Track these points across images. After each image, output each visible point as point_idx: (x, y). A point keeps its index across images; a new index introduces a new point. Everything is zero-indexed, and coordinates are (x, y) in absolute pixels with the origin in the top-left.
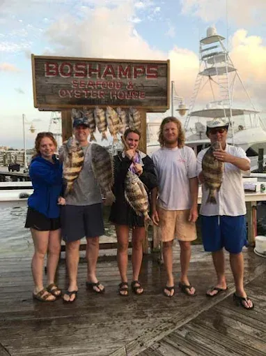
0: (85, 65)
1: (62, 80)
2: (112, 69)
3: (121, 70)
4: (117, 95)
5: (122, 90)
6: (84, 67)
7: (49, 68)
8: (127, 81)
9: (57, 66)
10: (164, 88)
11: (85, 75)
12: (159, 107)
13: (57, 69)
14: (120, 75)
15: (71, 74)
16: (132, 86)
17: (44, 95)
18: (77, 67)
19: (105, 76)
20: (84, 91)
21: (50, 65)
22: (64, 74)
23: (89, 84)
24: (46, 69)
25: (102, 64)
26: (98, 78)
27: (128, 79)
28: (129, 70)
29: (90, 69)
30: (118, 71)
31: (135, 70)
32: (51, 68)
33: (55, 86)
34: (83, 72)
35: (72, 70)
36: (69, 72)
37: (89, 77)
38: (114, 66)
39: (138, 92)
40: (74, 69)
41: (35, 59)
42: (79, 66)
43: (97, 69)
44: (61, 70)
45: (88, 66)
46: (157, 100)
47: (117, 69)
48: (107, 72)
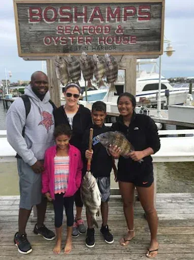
0: (70, 8)
1: (47, 26)
2: (100, 12)
3: (110, 11)
4: (104, 40)
5: (110, 35)
6: (68, 10)
7: (32, 14)
8: (116, 24)
9: (41, 11)
10: (158, 31)
11: (70, 20)
12: (151, 53)
13: (40, 14)
14: (109, 18)
15: (55, 19)
16: (122, 30)
17: (28, 44)
18: (61, 12)
19: (92, 20)
20: (69, 38)
21: (33, 10)
22: (48, 20)
23: (75, 30)
24: (29, 14)
25: (89, 7)
26: (84, 22)
27: (117, 22)
28: (119, 12)
29: (76, 13)
30: (106, 14)
31: (125, 11)
32: (35, 14)
33: (39, 33)
34: (69, 17)
35: (56, 15)
36: (53, 17)
37: (74, 22)
38: (102, 8)
39: (128, 36)
40: (59, 13)
41: (17, 4)
42: (64, 10)
43: (84, 12)
44: (45, 14)
45: (74, 9)
46: (148, 45)
47: (105, 11)
48: (95, 16)
